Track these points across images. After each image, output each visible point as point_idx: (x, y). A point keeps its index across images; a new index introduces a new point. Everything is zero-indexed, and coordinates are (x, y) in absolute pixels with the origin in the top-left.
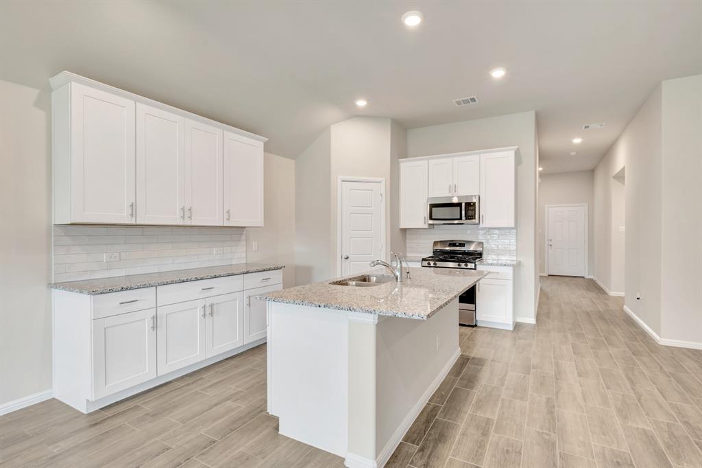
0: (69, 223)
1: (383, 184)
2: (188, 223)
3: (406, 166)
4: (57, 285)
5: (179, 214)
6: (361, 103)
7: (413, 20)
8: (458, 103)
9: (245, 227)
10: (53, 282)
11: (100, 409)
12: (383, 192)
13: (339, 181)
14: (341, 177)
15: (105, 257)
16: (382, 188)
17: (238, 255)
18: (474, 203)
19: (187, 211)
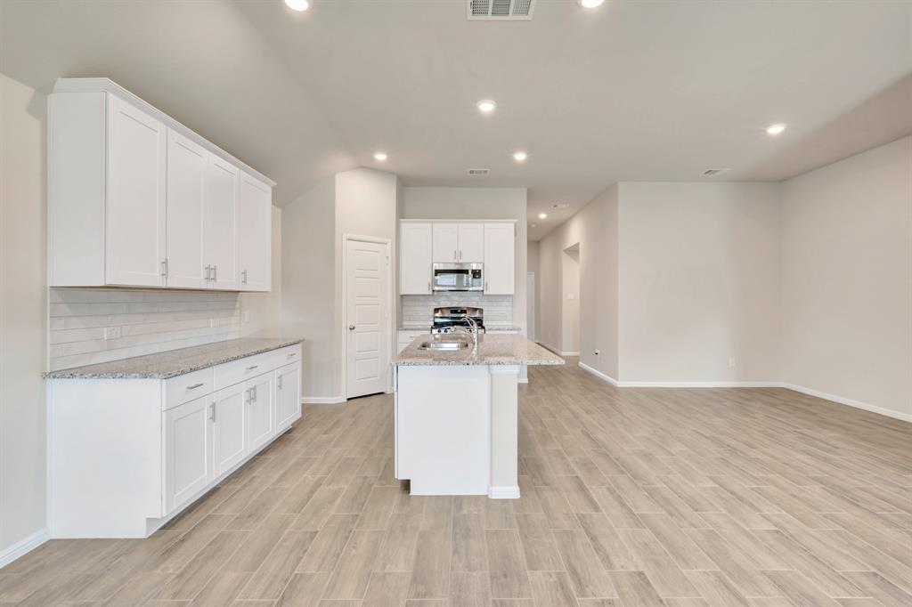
0: (103, 285)
1: (389, 244)
2: (210, 286)
3: (408, 227)
4: (54, 375)
5: (203, 275)
6: (381, 157)
7: (487, 107)
8: (472, 172)
9: (239, 292)
10: (49, 371)
11: (160, 529)
12: (389, 254)
13: (344, 240)
14: (345, 235)
15: (105, 333)
16: (389, 249)
17: (234, 328)
18: (480, 271)
19: (211, 272)
